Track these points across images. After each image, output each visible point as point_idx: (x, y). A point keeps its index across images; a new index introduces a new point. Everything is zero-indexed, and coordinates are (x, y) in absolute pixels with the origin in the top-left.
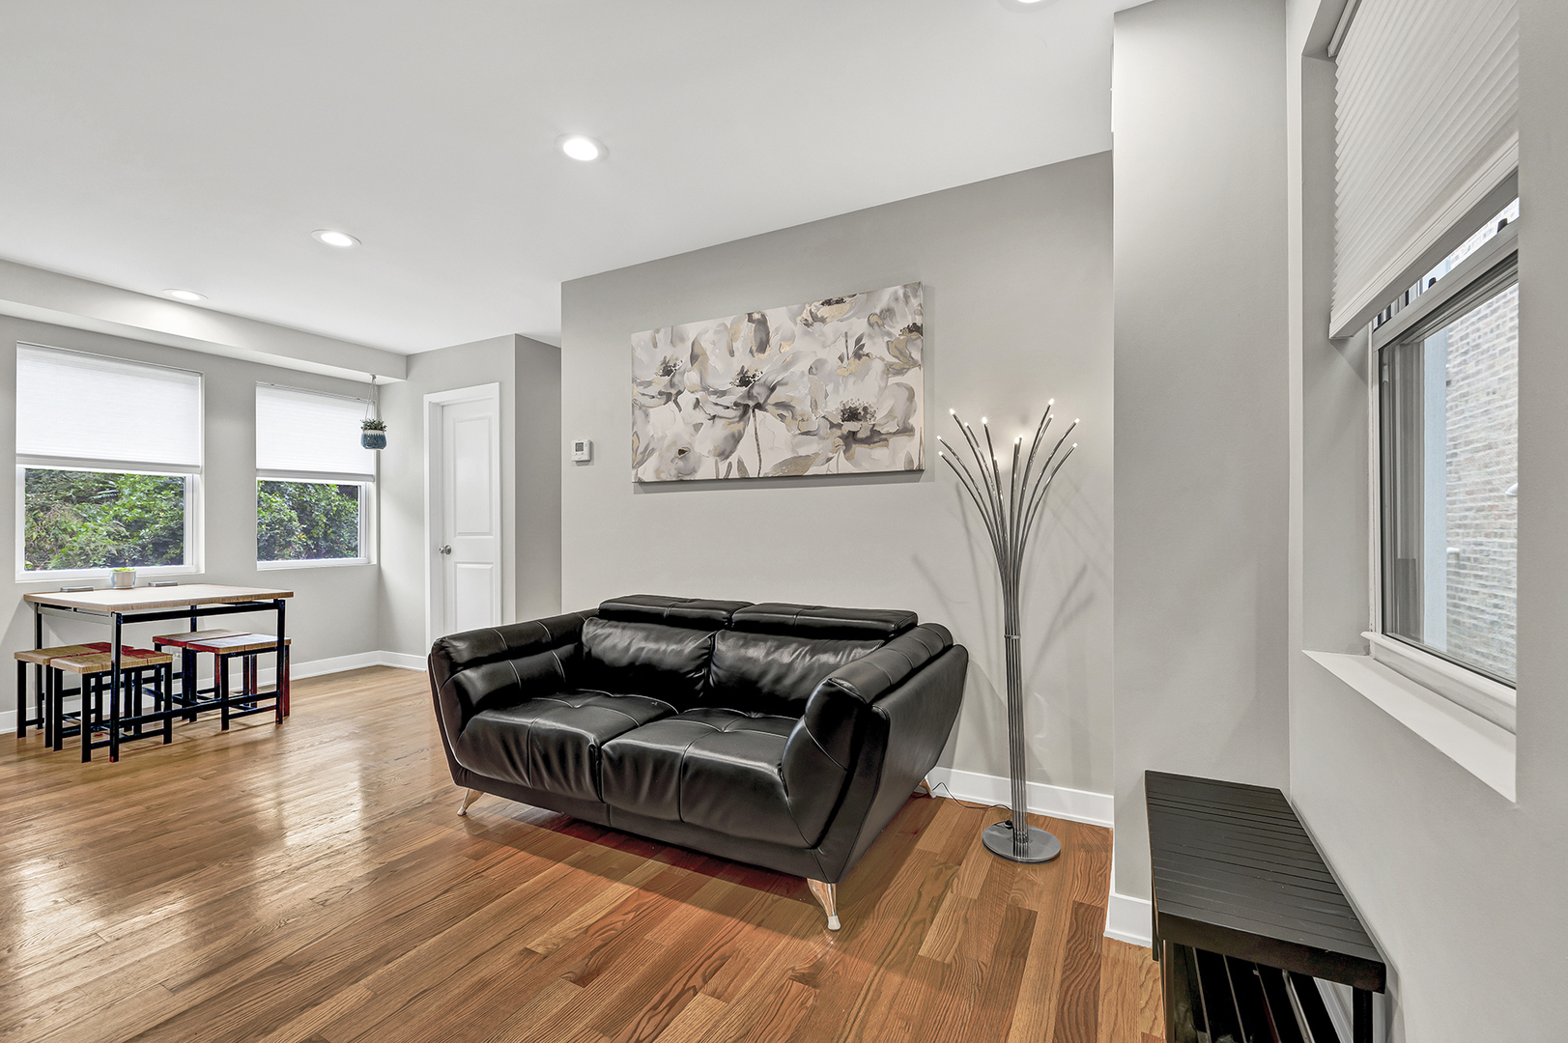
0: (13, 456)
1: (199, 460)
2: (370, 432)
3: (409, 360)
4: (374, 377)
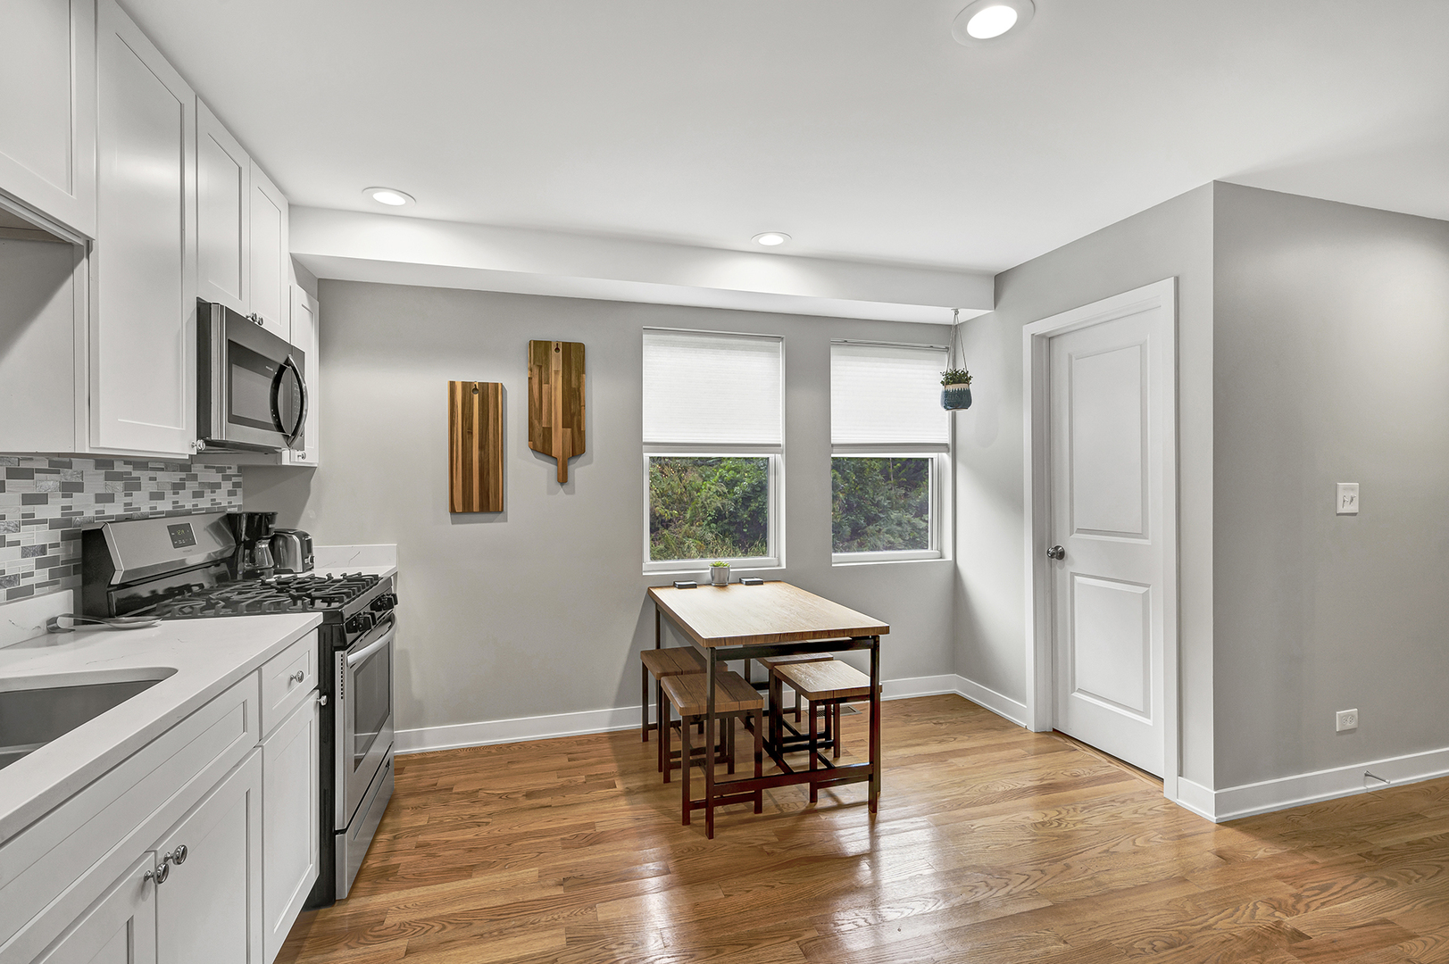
0: (639, 443)
1: (779, 437)
2: (951, 388)
3: (1000, 280)
4: (957, 312)
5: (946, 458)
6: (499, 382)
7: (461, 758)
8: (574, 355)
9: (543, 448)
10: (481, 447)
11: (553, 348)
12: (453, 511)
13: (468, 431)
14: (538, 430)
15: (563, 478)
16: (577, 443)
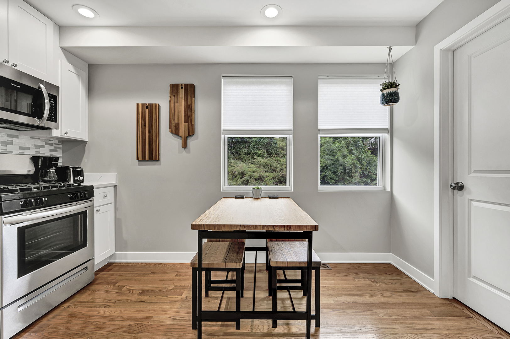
1: (291, 126)
2: (386, 92)
3: (419, 27)
4: (390, 49)
5: (387, 136)
6: (157, 103)
7: (139, 267)
8: (190, 90)
9: (176, 132)
10: (150, 132)
11: (180, 87)
12: (138, 159)
13: (144, 125)
14: (173, 124)
15: (185, 146)
16: (190, 130)
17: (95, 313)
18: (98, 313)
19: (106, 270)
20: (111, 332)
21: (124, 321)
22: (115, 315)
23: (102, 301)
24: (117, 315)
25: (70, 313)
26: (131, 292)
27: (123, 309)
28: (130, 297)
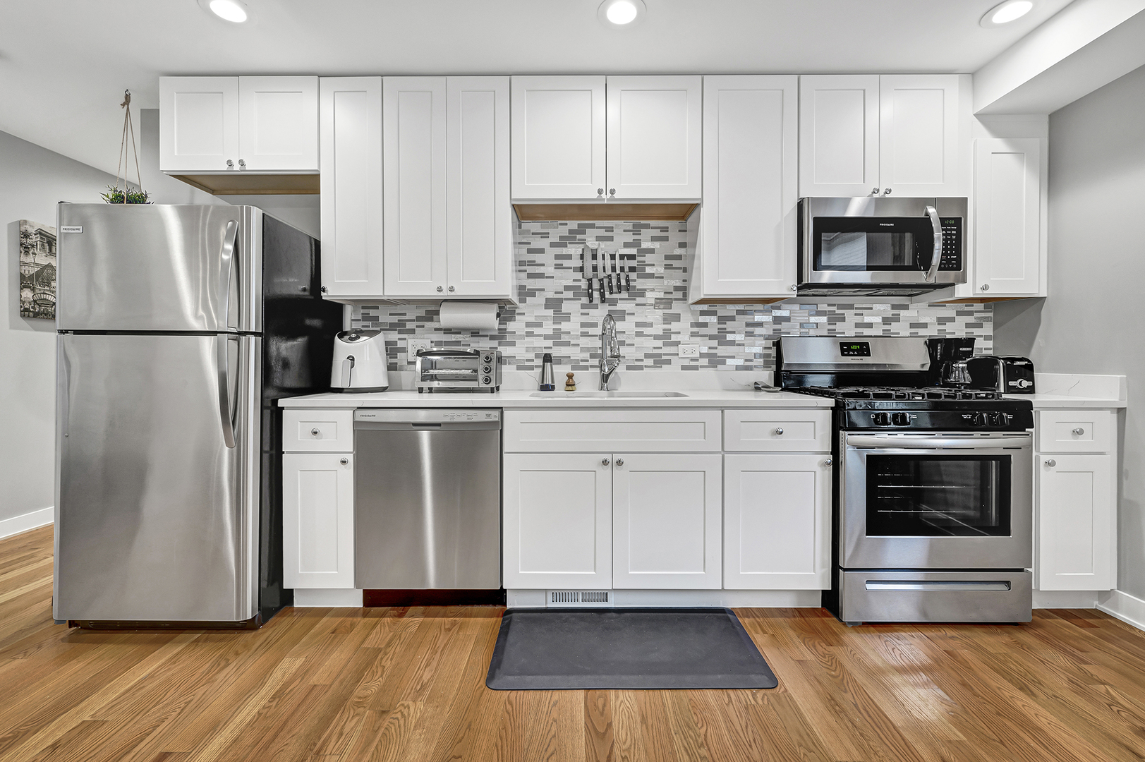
17: (993, 684)
18: (999, 688)
19: (1080, 620)
20: (1001, 742)
21: (1047, 748)
22: (1034, 719)
23: (1023, 674)
24: (1039, 724)
25: (950, 649)
26: (1115, 709)
27: (1062, 724)
28: (1103, 717)
